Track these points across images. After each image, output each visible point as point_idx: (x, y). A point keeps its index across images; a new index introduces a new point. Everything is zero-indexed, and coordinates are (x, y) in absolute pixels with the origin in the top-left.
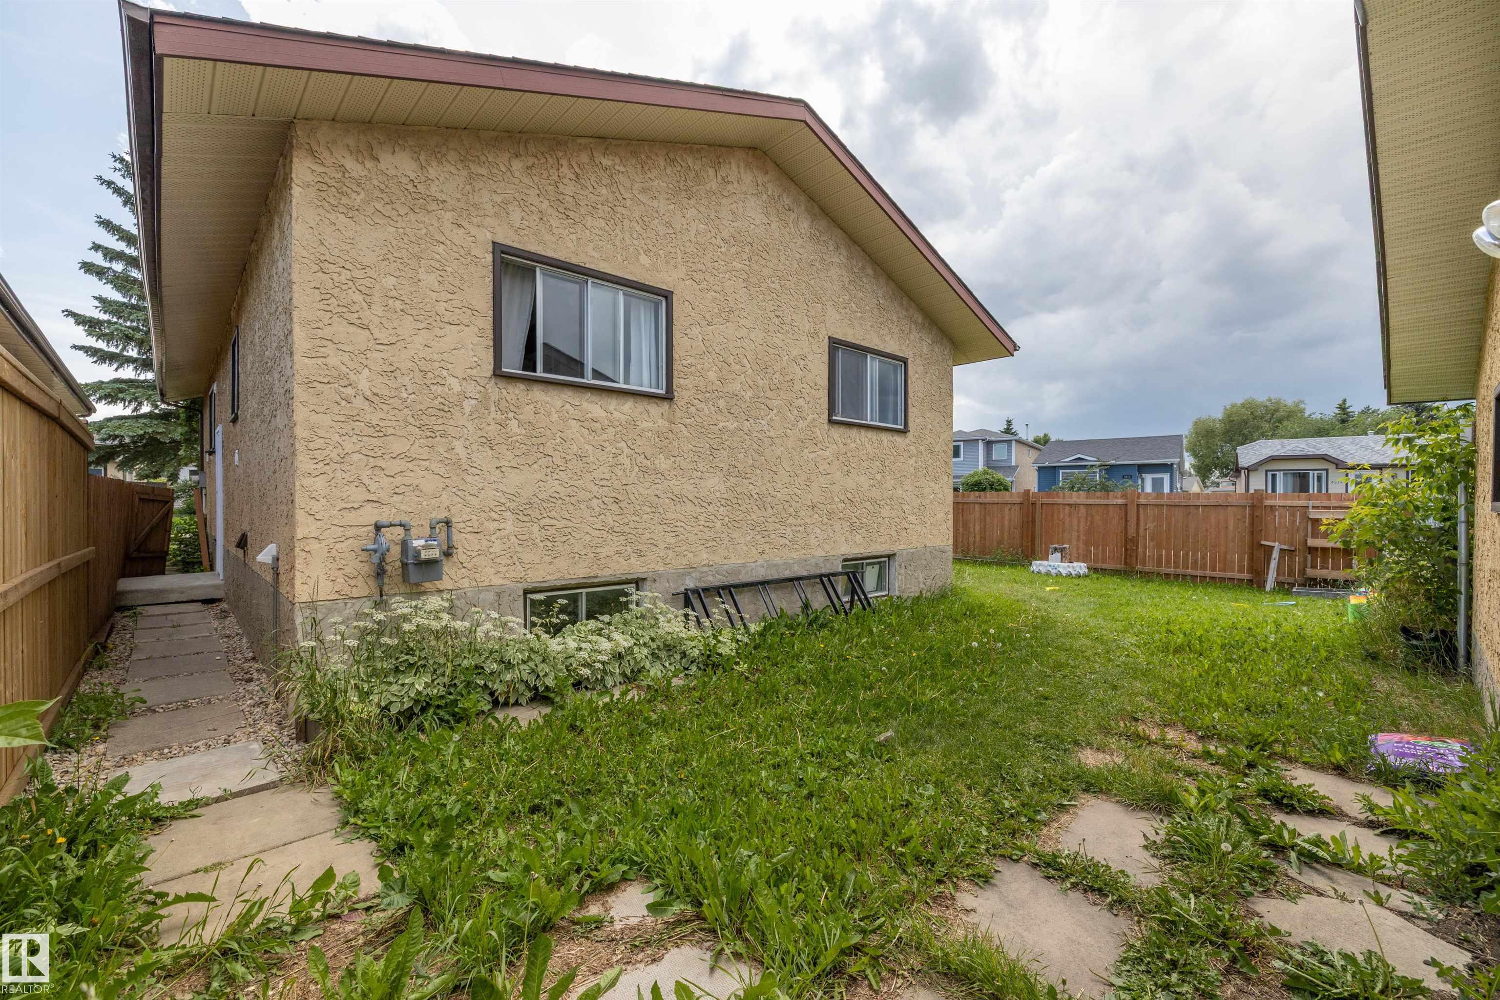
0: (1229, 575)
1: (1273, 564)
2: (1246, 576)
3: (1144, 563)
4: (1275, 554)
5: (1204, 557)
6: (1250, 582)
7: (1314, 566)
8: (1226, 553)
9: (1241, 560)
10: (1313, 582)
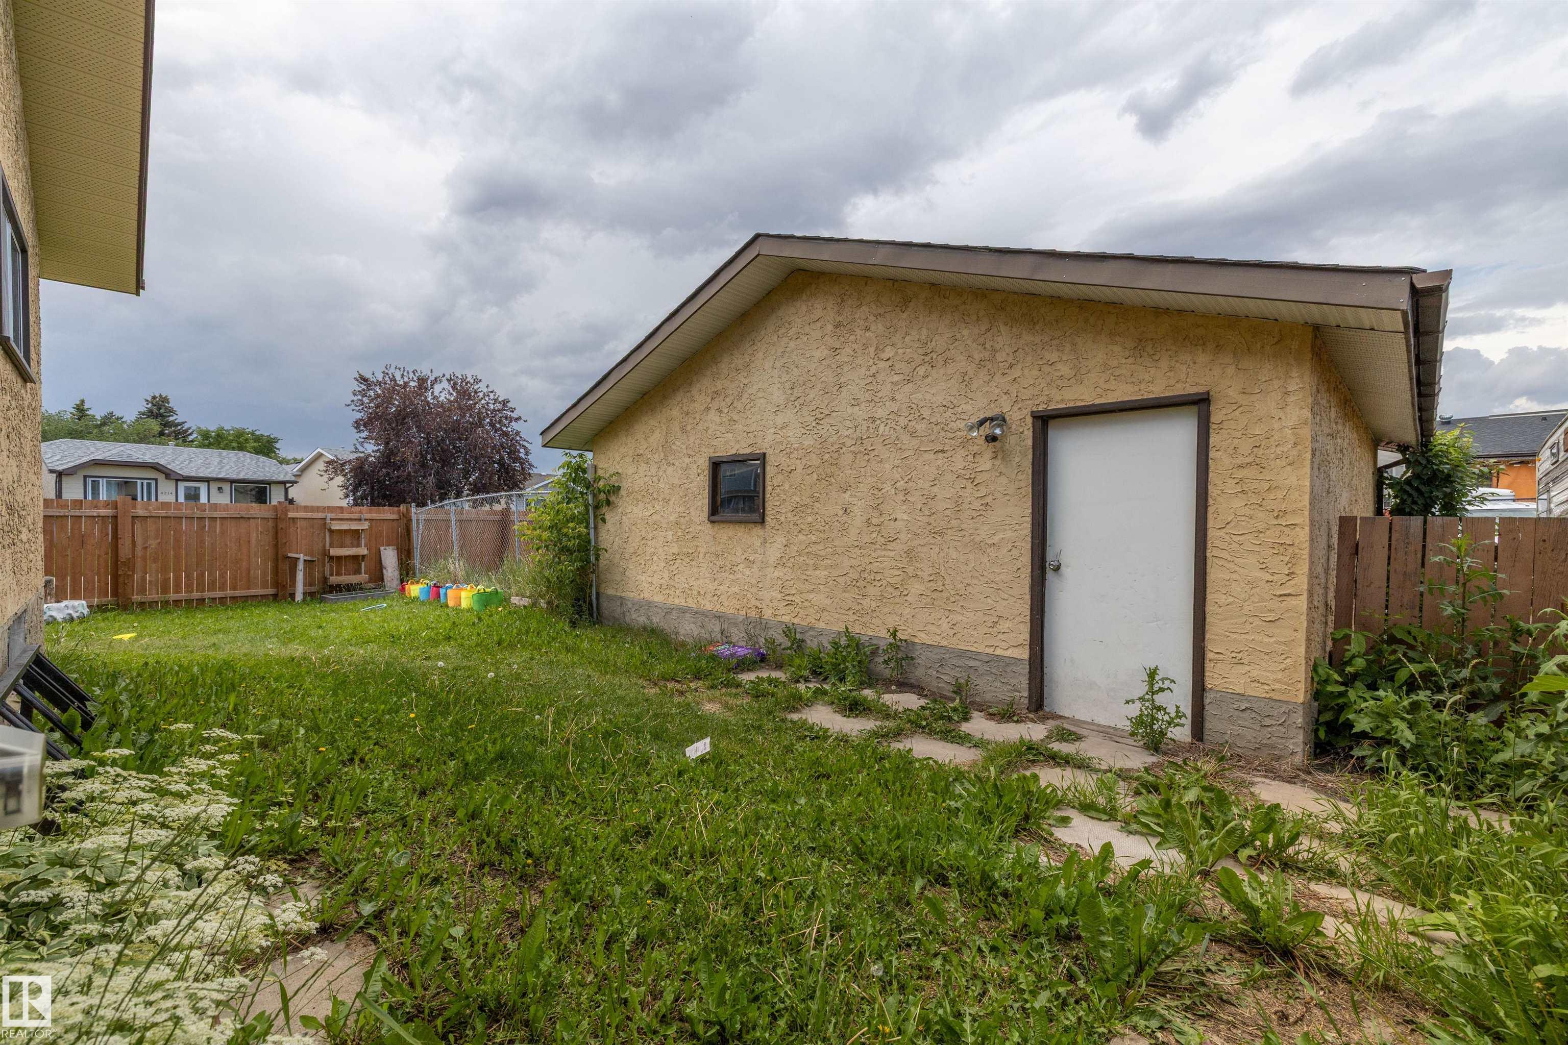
0: (253, 592)
1: (300, 576)
2: (270, 591)
3: (142, 591)
4: (301, 566)
5: (223, 576)
6: (275, 596)
7: (338, 574)
8: (249, 571)
9: (264, 574)
10: (337, 589)
